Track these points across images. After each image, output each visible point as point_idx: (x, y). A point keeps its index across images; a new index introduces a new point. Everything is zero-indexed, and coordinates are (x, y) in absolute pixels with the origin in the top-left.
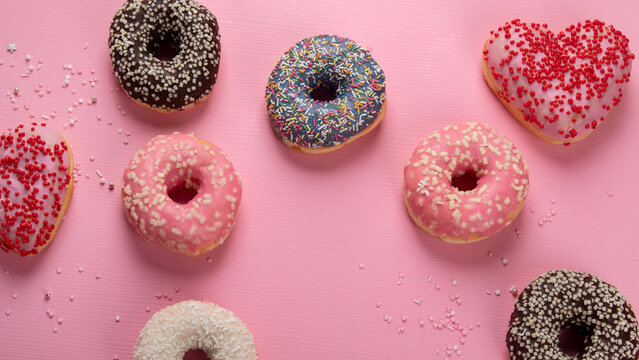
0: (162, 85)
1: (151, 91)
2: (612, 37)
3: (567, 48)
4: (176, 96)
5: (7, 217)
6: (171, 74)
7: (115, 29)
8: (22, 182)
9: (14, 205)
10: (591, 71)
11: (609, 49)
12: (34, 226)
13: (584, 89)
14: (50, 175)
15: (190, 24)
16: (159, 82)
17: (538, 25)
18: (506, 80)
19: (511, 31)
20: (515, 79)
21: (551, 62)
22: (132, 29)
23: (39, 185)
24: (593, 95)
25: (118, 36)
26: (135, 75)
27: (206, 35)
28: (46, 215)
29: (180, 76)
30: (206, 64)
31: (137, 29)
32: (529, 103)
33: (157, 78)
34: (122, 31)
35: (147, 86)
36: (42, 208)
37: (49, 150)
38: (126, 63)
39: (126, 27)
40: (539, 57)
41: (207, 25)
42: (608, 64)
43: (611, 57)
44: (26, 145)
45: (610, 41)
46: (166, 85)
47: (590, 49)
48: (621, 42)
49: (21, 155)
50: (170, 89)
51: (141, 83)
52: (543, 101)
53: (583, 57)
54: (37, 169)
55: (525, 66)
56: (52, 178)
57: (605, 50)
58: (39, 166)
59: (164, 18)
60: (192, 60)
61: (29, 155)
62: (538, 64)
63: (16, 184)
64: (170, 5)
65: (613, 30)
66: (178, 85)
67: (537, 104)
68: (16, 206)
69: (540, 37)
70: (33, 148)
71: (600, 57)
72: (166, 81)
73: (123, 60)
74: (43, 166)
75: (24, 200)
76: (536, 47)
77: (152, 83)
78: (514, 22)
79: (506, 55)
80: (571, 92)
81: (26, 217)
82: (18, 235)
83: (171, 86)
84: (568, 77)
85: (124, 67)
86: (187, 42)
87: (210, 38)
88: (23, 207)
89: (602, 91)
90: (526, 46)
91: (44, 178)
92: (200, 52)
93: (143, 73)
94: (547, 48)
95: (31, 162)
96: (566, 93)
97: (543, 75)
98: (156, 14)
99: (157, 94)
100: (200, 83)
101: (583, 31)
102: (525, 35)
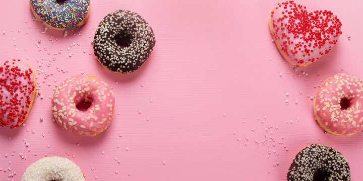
0: (110, 57)
1: (104, 57)
2: (334, 21)
3: (312, 21)
4: (114, 66)
5: (2, 110)
6: (117, 55)
7: (105, 19)
8: (9, 91)
9: (5, 103)
10: (319, 34)
11: (331, 26)
12: (16, 113)
13: (313, 42)
14: (24, 87)
15: (140, 38)
16: (110, 55)
17: (302, 6)
18: (278, 29)
19: (288, 6)
20: (283, 29)
21: (302, 25)
22: (112, 25)
23: (18, 92)
24: (317, 46)
25: (104, 24)
26: (101, 46)
27: (145, 47)
28: (23, 107)
29: (121, 58)
30: (136, 60)
31: (115, 26)
32: (286, 42)
33: (110, 53)
34: (108, 23)
35: (103, 54)
36: (20, 104)
37: (22, 74)
38: (100, 38)
39: (111, 22)
40: (297, 21)
41: (148, 42)
42: (328, 33)
43: (331, 31)
44: (10, 72)
45: (333, 23)
46: (112, 58)
47: (322, 24)
48: (338, 24)
49: (8, 77)
50: (112, 61)
51: (101, 51)
52: (292, 43)
53: (318, 27)
54: (17, 84)
55: (289, 24)
56: (25, 88)
57: (329, 26)
58: (18, 82)
59: (130, 28)
60: (131, 54)
61: (12, 77)
62: (296, 25)
63: (6, 92)
64: (136, 24)
65: (336, 18)
66: (117, 61)
67: (289, 43)
68: (6, 103)
69: (301, 12)
70: (14, 73)
71: (326, 29)
72: (113, 57)
73: (100, 36)
74: (20, 82)
75: (11, 100)
76: (297, 16)
77: (106, 54)
78: (290, 2)
79: (282, 16)
80: (307, 42)
81: (12, 109)
82: (8, 118)
83: (114, 60)
84: (308, 34)
85: (98, 39)
86: (134, 45)
87: (146, 49)
88: (10, 104)
89: (321, 45)
90: (293, 15)
91: (21, 88)
92: (137, 53)
93: (105, 47)
94: (302, 18)
95: (13, 81)
96: (305, 42)
97: (297, 30)
98: (128, 24)
99: (106, 60)
100: (128, 66)
101: (322, 15)
102: (294, 9)
